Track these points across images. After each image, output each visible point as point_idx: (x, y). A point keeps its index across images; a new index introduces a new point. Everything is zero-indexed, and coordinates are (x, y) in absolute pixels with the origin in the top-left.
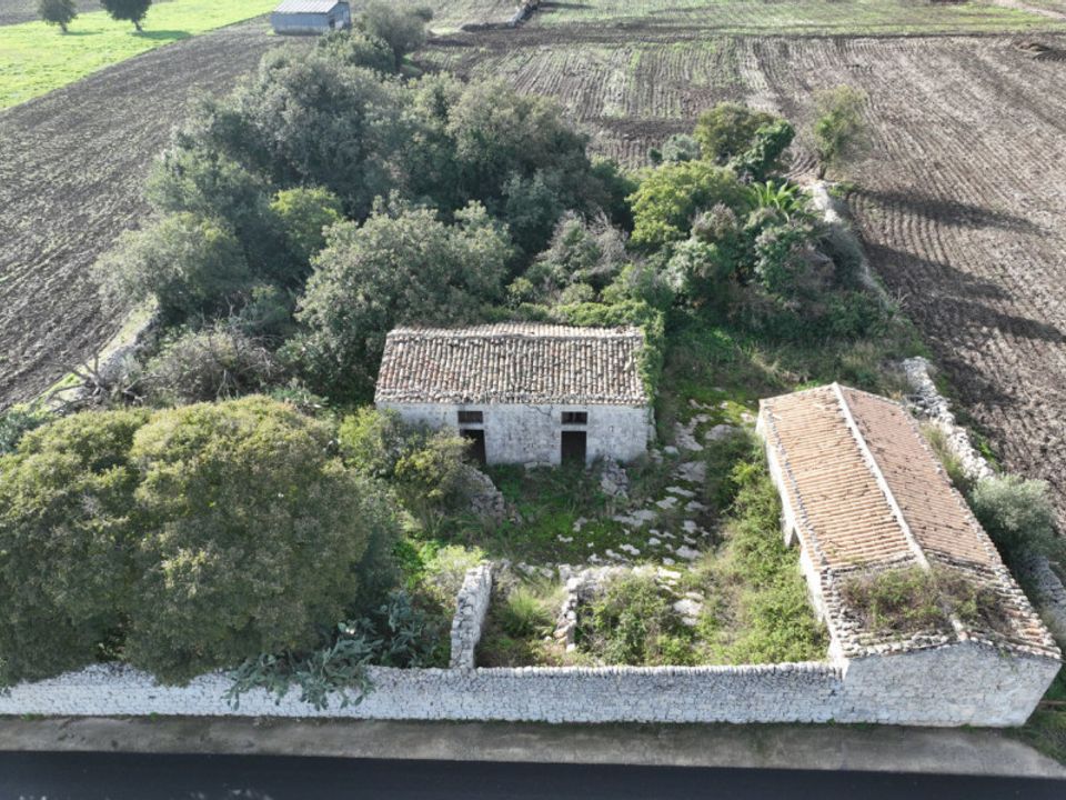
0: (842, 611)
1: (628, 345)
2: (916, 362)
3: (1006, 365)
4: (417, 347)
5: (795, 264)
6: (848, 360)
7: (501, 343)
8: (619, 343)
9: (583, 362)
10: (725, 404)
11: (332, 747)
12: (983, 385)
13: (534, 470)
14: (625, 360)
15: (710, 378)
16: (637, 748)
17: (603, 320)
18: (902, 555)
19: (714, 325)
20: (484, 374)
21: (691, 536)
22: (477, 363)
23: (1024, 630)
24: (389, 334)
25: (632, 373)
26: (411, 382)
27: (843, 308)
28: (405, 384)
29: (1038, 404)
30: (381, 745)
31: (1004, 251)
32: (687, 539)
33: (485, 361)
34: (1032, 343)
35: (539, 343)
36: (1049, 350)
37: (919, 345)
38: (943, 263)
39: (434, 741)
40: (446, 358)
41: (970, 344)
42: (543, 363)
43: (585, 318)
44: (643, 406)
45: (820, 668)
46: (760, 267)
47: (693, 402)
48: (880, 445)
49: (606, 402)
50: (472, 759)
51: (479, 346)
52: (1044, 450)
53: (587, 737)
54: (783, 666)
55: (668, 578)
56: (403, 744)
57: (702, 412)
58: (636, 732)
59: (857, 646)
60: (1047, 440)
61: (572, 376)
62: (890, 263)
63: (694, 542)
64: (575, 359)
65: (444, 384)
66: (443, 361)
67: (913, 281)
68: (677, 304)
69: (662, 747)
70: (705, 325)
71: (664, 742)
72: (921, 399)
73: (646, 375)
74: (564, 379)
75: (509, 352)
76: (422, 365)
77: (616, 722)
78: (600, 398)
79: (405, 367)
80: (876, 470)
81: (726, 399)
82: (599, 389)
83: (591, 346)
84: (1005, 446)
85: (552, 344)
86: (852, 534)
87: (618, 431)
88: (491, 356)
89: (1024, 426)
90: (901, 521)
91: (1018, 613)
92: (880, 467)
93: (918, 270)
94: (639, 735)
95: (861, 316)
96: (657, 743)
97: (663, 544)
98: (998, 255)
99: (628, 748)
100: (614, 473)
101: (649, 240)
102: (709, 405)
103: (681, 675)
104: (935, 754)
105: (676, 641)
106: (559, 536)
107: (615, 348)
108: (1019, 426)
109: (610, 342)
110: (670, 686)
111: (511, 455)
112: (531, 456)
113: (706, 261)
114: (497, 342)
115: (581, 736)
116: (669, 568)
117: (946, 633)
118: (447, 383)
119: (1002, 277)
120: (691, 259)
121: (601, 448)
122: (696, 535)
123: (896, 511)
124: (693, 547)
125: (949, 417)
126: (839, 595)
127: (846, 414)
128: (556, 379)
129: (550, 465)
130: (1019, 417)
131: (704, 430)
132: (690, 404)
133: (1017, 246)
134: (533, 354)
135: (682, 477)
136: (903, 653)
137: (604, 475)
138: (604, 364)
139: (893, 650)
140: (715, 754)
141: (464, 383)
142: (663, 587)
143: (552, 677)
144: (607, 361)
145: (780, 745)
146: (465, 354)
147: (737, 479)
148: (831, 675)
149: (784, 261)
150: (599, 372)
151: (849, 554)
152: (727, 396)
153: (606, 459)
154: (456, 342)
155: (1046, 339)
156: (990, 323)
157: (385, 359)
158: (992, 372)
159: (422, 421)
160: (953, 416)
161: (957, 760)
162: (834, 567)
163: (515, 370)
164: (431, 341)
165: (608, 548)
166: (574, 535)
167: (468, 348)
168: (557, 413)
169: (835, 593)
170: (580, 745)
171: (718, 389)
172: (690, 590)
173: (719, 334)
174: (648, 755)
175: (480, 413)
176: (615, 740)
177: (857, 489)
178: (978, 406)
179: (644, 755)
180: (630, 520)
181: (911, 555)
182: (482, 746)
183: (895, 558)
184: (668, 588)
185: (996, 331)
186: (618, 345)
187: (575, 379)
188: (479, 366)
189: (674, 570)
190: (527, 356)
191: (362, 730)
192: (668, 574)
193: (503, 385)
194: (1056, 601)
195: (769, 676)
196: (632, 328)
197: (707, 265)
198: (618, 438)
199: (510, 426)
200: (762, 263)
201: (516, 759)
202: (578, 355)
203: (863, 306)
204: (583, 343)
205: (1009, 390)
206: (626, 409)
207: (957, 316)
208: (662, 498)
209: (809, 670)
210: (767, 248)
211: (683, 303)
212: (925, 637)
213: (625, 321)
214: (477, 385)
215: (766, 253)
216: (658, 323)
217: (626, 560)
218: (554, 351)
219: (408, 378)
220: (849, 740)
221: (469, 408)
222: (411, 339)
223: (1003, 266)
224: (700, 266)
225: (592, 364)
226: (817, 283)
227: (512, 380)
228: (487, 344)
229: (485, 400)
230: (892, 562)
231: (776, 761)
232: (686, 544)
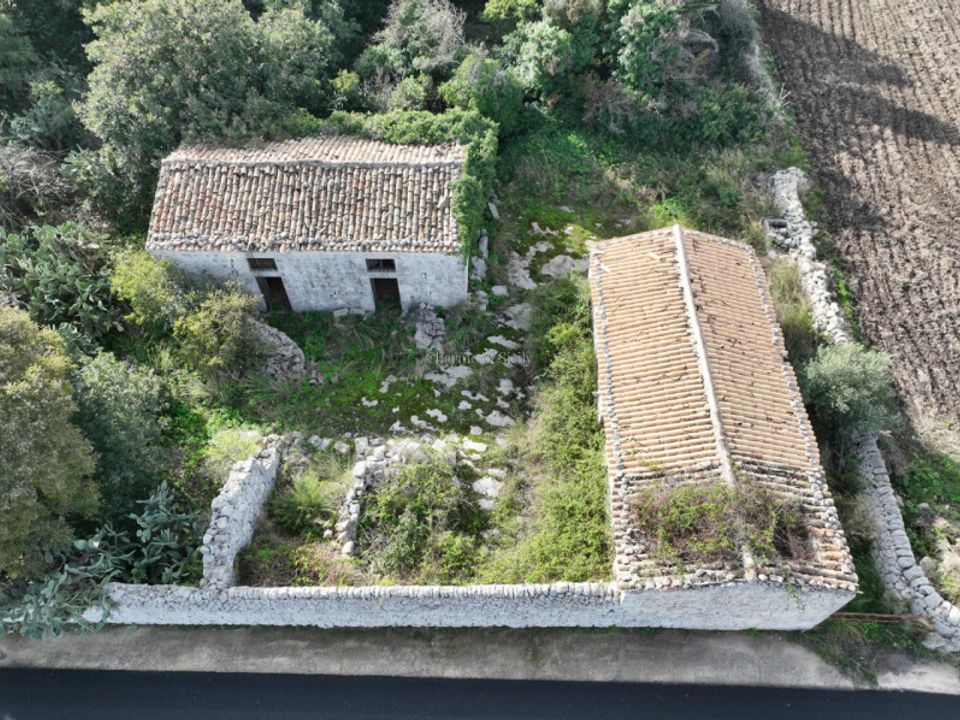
0: (629, 531)
1: (445, 174)
2: (788, 175)
3: (889, 177)
4: (197, 178)
5: (664, 53)
6: (714, 174)
7: (296, 172)
8: (434, 171)
9: (391, 196)
10: (569, 229)
11: (89, 658)
12: (857, 204)
13: (343, 319)
14: (440, 193)
15: (557, 194)
16: (406, 658)
17: (425, 135)
18: (706, 462)
19: (569, 127)
20: (274, 213)
21: (505, 399)
22: (267, 198)
23: (824, 554)
24: (163, 161)
25: (447, 210)
26: (189, 223)
27: (716, 108)
28: (181, 227)
29: (913, 228)
30: (140, 656)
31: (920, 18)
32: (500, 402)
33: (276, 196)
34: (925, 146)
35: (341, 172)
36: (942, 155)
37: (797, 151)
38: (848, 37)
39: (197, 649)
40: (231, 192)
41: (855, 149)
42: (344, 198)
43: (404, 133)
44: (454, 253)
45: (598, 591)
46: (624, 57)
47: (535, 225)
48: (712, 311)
49: (413, 249)
50: (234, 670)
51: (270, 176)
52: (906, 288)
53: (357, 644)
54: (559, 586)
55: (472, 451)
56: (165, 654)
57: (543, 239)
58: (409, 638)
59: (635, 577)
60: (913, 275)
61: (377, 215)
62: (788, 37)
63: (506, 405)
64: (382, 191)
65: (227, 226)
66: (227, 195)
67: (808, 61)
68: (531, 100)
69: (433, 655)
70: (559, 128)
71: (436, 650)
72: (784, 226)
73: (461, 215)
74: (368, 218)
75: (305, 183)
76: (203, 201)
77: (390, 627)
78: (406, 244)
79: (181, 204)
80: (699, 349)
81: (572, 222)
82: (407, 232)
83: (401, 175)
84: (865, 284)
85: (355, 173)
86: (657, 431)
87: (431, 278)
88: (284, 190)
89: (892, 257)
90: (714, 418)
91: (822, 531)
92: (704, 343)
93: (817, 48)
94: (411, 642)
95: (737, 115)
96: (428, 651)
97: (474, 408)
98: (913, 26)
99: (398, 657)
100: (431, 322)
101: (502, 16)
102: (552, 229)
103: (448, 596)
104: (714, 662)
105: (458, 540)
106: (364, 399)
107: (429, 179)
108: (886, 258)
109: (424, 171)
110: (437, 606)
111: (318, 302)
112: (340, 302)
113: (556, 53)
114: (291, 170)
115: (351, 643)
116: (476, 439)
117: (734, 568)
118: (231, 224)
119: (911, 55)
120: (540, 49)
121: (416, 295)
122: (512, 397)
123: (712, 405)
124: (504, 412)
125: (809, 249)
126: (629, 510)
127: (682, 268)
128: (358, 218)
129: (362, 312)
130: (888, 246)
131: (542, 264)
132: (531, 228)
133: (937, 11)
134: (332, 187)
135: (509, 323)
136: (684, 590)
137: (418, 325)
138: (415, 198)
139: (673, 585)
140: (486, 663)
141: (251, 225)
142: (465, 462)
143: (309, 598)
144: (418, 196)
145: (556, 653)
146: (253, 187)
147: (555, 341)
148: (608, 598)
149: (651, 50)
150: (409, 210)
151: (650, 456)
152: (574, 218)
153: (423, 306)
154: (243, 170)
155: (940, 142)
156: (883, 120)
157: (159, 194)
158: (872, 186)
159: (204, 271)
160: (814, 249)
161: (734, 669)
162: (631, 473)
163: (311, 207)
164: (214, 169)
165: (414, 414)
166: (380, 398)
167: (258, 178)
168: (360, 259)
169: (626, 506)
170: (349, 653)
171: (566, 209)
172: (494, 466)
173: (573, 138)
174: (417, 663)
175: (272, 260)
176: (386, 648)
177: (675, 370)
178: (846, 232)
179: (413, 665)
180: (442, 379)
181: (716, 463)
182: (246, 654)
183: (698, 466)
184: (470, 463)
185: (888, 132)
186: (433, 174)
187: (380, 219)
188: (269, 202)
189: (481, 441)
190: (325, 188)
191: (123, 637)
192: (472, 446)
193: (295, 226)
194: (875, 487)
195: (542, 597)
196: (458, 146)
197: (556, 59)
198: (433, 286)
199: (310, 275)
200: (627, 51)
201: (280, 671)
202: (385, 189)
203: (741, 102)
204: (392, 171)
205: (884, 211)
206: (438, 256)
207: (848, 111)
208: (482, 351)
209: (585, 593)
210: (632, 33)
211: (537, 99)
212: (709, 572)
213: (452, 136)
214: (266, 227)
215: (632, 39)
216: (488, 141)
217: (431, 428)
218: (358, 181)
219: (186, 219)
220: (629, 647)
221: (257, 255)
222: (191, 167)
223: (915, 41)
224: (548, 59)
225: (400, 199)
226: (688, 77)
227: (306, 221)
228: (279, 173)
229: (274, 246)
230: (694, 471)
231: (549, 672)
232: (499, 409)
